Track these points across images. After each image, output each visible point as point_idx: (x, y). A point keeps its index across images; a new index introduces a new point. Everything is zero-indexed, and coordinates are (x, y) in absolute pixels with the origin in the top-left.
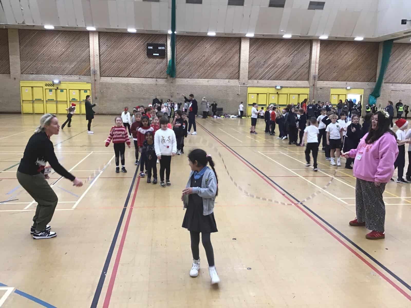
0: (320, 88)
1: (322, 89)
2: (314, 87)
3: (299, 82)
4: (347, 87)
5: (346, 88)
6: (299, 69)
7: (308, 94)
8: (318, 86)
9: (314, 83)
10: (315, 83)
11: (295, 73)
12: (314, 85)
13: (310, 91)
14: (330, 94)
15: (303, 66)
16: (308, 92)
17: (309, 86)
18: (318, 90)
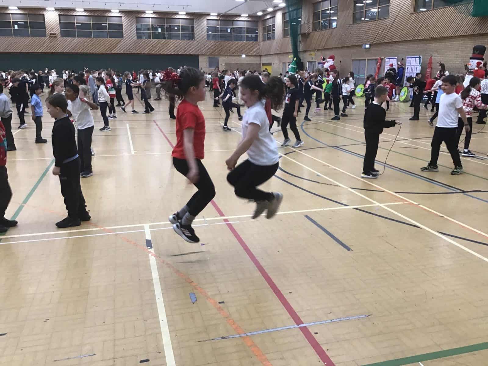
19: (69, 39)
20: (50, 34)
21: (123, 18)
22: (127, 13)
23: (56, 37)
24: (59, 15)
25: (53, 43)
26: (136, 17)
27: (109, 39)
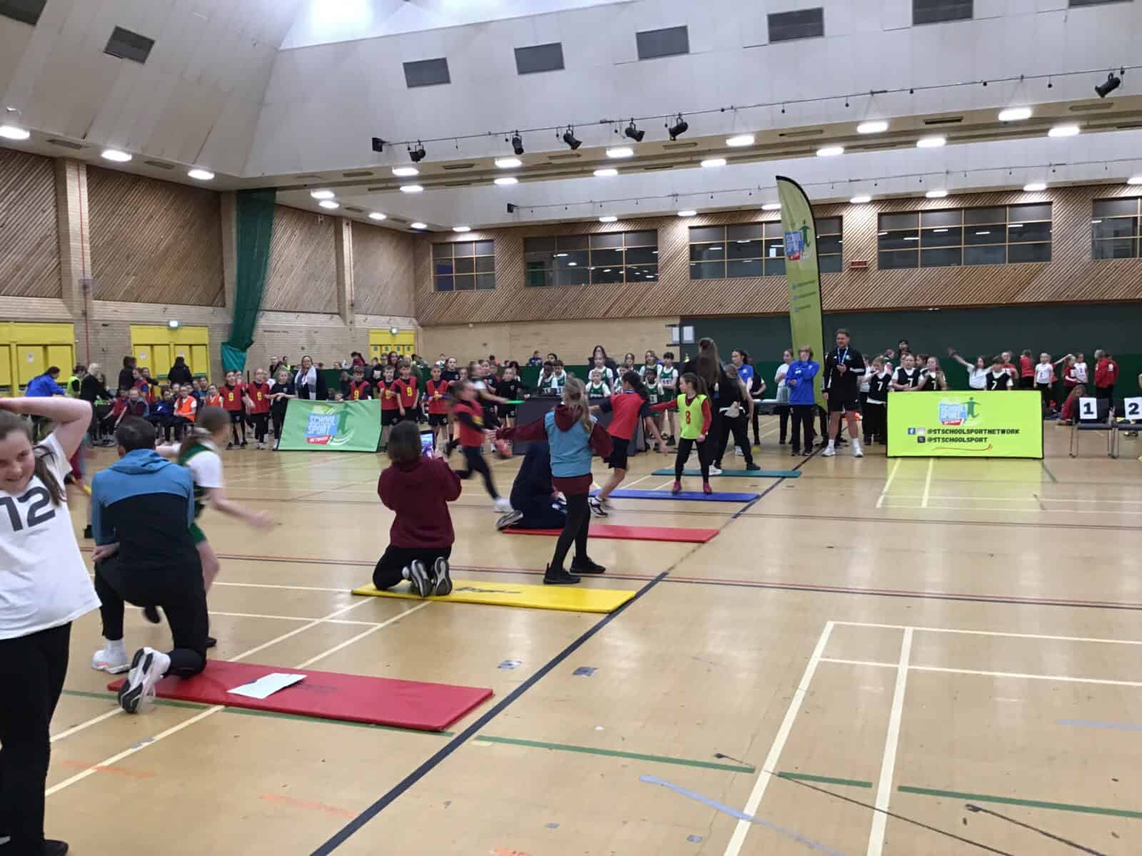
0: (101, 323)
1: (107, 328)
2: (86, 320)
3: (34, 300)
4: (168, 322)
5: (169, 326)
6: (29, 255)
7: (70, 345)
8: (96, 318)
9: (84, 306)
10: (88, 306)
11: (18, 269)
12: (85, 314)
13: (77, 336)
14: (130, 343)
15: (39, 245)
16: (70, 338)
17: (68, 316)
18: (97, 332)
19: (899, 273)
20: (853, 263)
21: (1054, 208)
22: (1069, 191)
23: (866, 269)
24: (880, 215)
25: (855, 285)
26: (1095, 201)
27: (1008, 267)
